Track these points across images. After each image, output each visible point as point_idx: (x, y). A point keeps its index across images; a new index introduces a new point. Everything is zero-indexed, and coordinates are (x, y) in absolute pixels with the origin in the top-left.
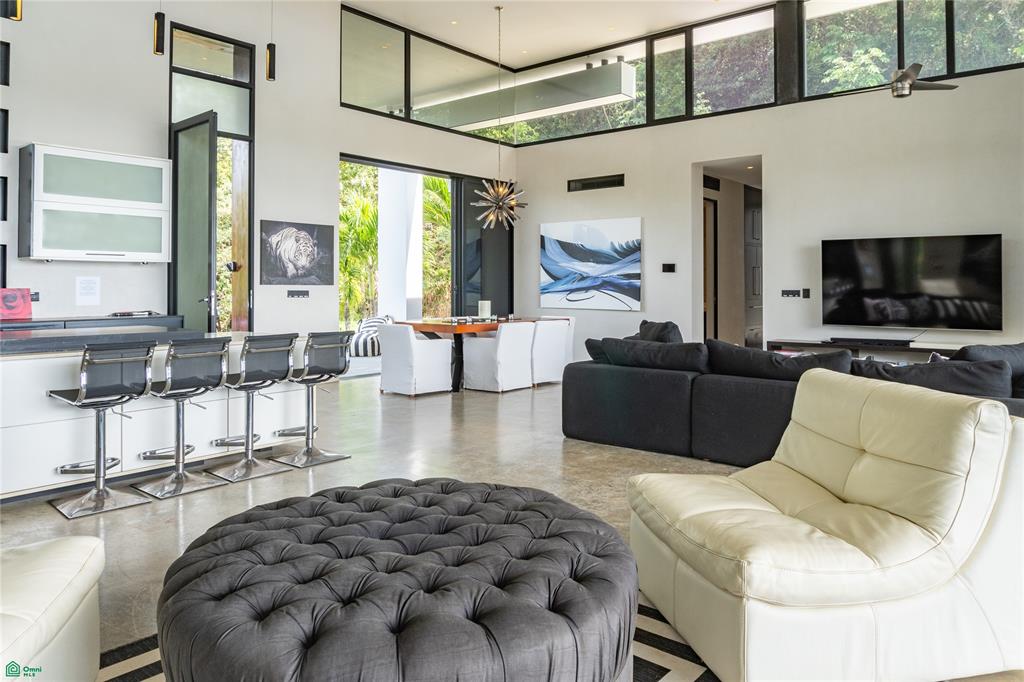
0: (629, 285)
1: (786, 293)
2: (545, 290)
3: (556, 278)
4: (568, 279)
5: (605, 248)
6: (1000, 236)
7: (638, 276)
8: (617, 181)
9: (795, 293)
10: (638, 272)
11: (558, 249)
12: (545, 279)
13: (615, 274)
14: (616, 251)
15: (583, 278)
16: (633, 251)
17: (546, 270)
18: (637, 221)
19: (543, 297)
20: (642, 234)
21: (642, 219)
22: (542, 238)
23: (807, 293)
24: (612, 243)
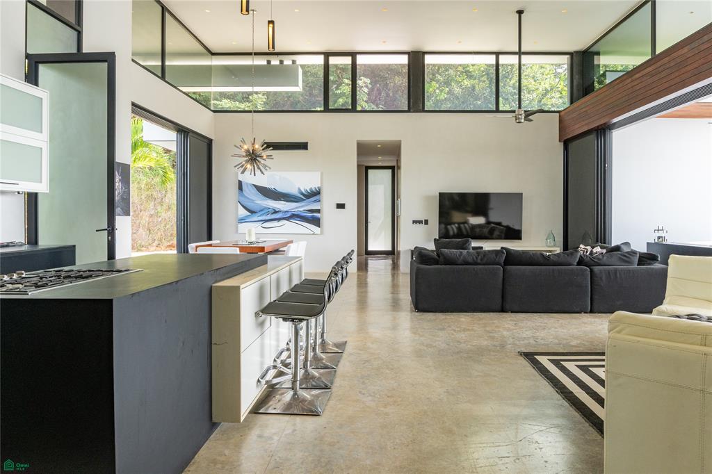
0: (313, 217)
1: (414, 222)
2: (242, 220)
3: (252, 212)
4: (263, 212)
5: (294, 191)
6: (522, 194)
7: (318, 211)
8: (303, 146)
9: (420, 222)
10: (319, 208)
11: (255, 190)
12: (243, 212)
13: (302, 209)
14: (302, 194)
15: (275, 212)
16: (315, 194)
17: (243, 206)
18: (318, 175)
19: (240, 225)
20: (321, 183)
21: (322, 174)
22: (240, 183)
23: (426, 222)
24: (299, 189)
